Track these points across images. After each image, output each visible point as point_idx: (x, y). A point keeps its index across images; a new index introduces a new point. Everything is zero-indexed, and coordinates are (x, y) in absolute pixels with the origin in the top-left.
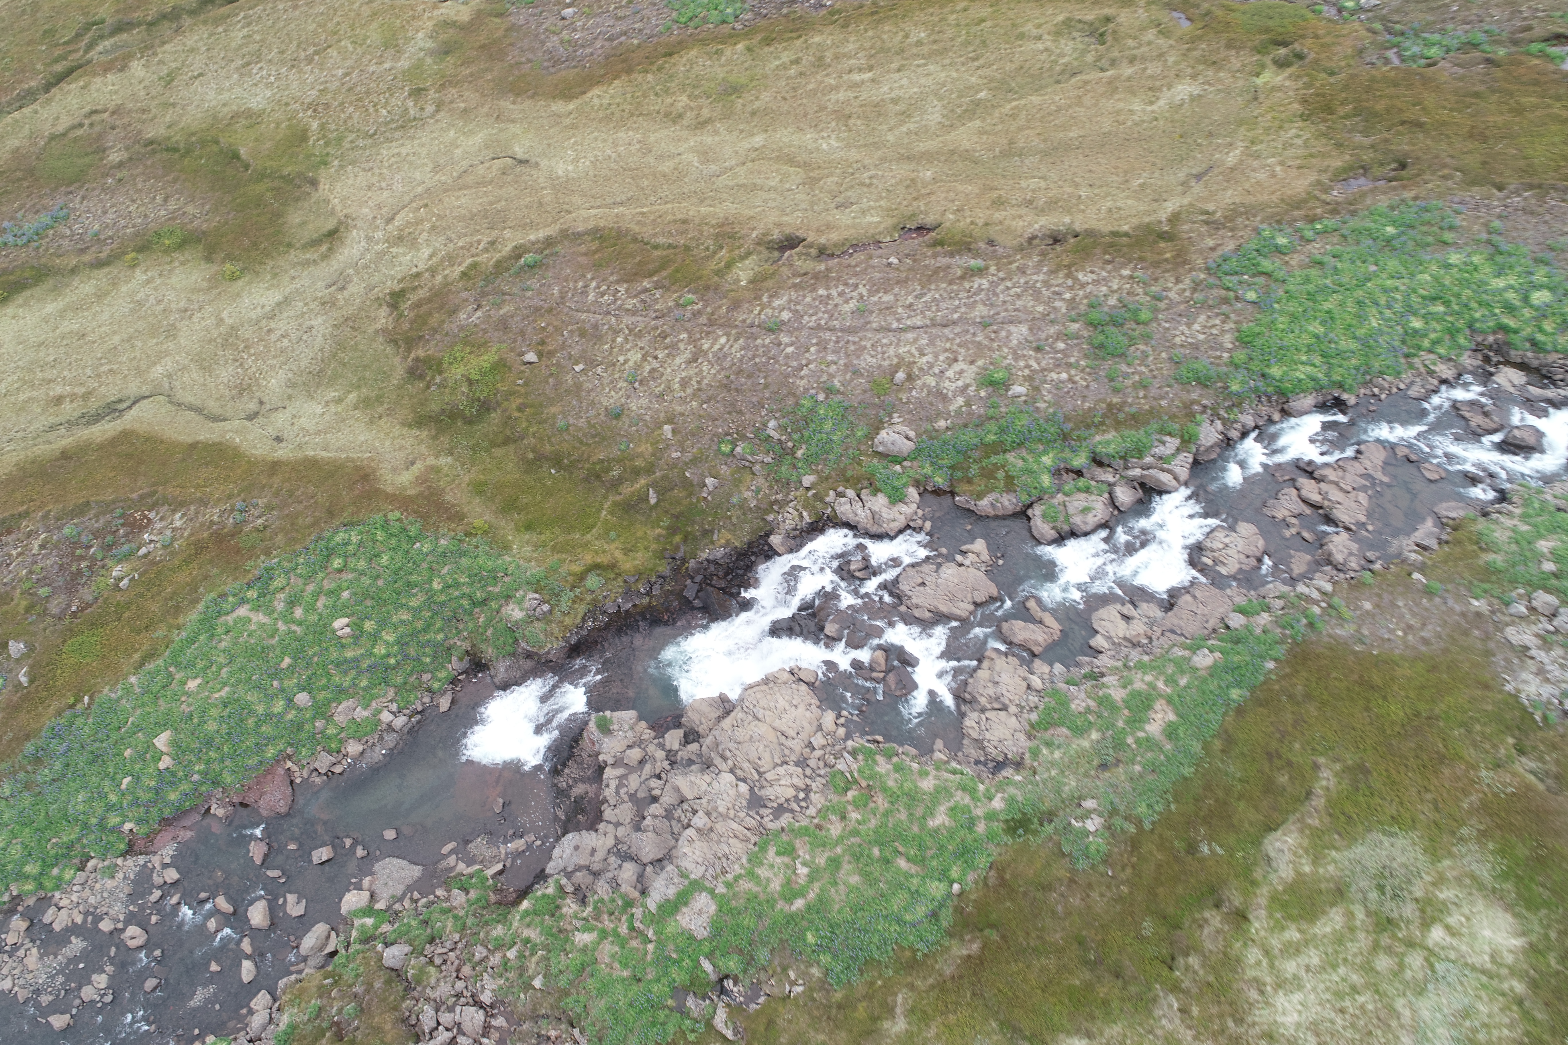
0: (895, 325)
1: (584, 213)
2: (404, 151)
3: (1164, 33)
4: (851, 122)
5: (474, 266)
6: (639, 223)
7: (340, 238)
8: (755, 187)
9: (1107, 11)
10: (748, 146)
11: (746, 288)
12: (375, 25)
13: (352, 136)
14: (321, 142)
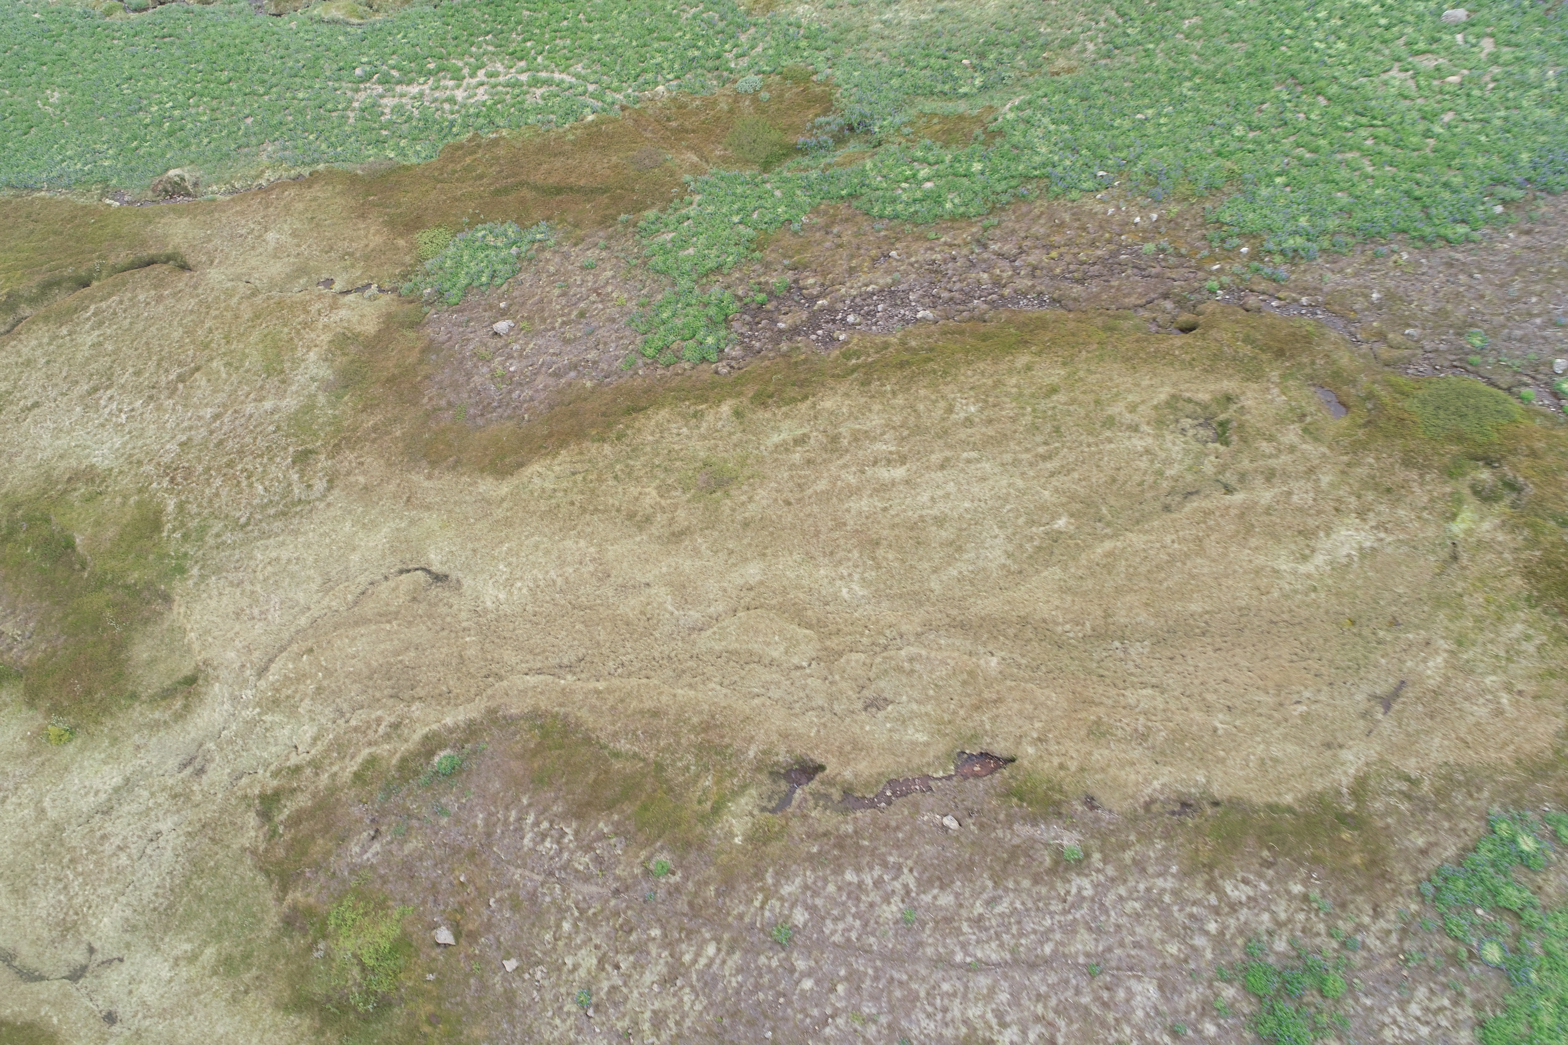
0: (959, 957)
1: (520, 681)
2: (285, 555)
3: (1311, 432)
4: (880, 552)
5: (372, 762)
6: (593, 709)
7: (198, 694)
8: (752, 659)
9: (1228, 385)
10: (741, 582)
11: (743, 851)
12: (255, 337)
13: (218, 526)
14: (178, 535)
